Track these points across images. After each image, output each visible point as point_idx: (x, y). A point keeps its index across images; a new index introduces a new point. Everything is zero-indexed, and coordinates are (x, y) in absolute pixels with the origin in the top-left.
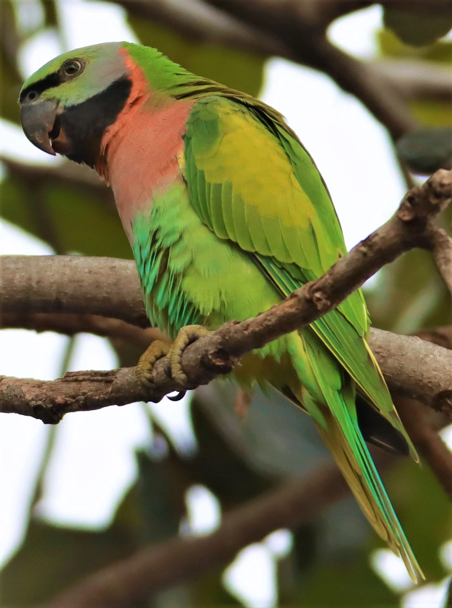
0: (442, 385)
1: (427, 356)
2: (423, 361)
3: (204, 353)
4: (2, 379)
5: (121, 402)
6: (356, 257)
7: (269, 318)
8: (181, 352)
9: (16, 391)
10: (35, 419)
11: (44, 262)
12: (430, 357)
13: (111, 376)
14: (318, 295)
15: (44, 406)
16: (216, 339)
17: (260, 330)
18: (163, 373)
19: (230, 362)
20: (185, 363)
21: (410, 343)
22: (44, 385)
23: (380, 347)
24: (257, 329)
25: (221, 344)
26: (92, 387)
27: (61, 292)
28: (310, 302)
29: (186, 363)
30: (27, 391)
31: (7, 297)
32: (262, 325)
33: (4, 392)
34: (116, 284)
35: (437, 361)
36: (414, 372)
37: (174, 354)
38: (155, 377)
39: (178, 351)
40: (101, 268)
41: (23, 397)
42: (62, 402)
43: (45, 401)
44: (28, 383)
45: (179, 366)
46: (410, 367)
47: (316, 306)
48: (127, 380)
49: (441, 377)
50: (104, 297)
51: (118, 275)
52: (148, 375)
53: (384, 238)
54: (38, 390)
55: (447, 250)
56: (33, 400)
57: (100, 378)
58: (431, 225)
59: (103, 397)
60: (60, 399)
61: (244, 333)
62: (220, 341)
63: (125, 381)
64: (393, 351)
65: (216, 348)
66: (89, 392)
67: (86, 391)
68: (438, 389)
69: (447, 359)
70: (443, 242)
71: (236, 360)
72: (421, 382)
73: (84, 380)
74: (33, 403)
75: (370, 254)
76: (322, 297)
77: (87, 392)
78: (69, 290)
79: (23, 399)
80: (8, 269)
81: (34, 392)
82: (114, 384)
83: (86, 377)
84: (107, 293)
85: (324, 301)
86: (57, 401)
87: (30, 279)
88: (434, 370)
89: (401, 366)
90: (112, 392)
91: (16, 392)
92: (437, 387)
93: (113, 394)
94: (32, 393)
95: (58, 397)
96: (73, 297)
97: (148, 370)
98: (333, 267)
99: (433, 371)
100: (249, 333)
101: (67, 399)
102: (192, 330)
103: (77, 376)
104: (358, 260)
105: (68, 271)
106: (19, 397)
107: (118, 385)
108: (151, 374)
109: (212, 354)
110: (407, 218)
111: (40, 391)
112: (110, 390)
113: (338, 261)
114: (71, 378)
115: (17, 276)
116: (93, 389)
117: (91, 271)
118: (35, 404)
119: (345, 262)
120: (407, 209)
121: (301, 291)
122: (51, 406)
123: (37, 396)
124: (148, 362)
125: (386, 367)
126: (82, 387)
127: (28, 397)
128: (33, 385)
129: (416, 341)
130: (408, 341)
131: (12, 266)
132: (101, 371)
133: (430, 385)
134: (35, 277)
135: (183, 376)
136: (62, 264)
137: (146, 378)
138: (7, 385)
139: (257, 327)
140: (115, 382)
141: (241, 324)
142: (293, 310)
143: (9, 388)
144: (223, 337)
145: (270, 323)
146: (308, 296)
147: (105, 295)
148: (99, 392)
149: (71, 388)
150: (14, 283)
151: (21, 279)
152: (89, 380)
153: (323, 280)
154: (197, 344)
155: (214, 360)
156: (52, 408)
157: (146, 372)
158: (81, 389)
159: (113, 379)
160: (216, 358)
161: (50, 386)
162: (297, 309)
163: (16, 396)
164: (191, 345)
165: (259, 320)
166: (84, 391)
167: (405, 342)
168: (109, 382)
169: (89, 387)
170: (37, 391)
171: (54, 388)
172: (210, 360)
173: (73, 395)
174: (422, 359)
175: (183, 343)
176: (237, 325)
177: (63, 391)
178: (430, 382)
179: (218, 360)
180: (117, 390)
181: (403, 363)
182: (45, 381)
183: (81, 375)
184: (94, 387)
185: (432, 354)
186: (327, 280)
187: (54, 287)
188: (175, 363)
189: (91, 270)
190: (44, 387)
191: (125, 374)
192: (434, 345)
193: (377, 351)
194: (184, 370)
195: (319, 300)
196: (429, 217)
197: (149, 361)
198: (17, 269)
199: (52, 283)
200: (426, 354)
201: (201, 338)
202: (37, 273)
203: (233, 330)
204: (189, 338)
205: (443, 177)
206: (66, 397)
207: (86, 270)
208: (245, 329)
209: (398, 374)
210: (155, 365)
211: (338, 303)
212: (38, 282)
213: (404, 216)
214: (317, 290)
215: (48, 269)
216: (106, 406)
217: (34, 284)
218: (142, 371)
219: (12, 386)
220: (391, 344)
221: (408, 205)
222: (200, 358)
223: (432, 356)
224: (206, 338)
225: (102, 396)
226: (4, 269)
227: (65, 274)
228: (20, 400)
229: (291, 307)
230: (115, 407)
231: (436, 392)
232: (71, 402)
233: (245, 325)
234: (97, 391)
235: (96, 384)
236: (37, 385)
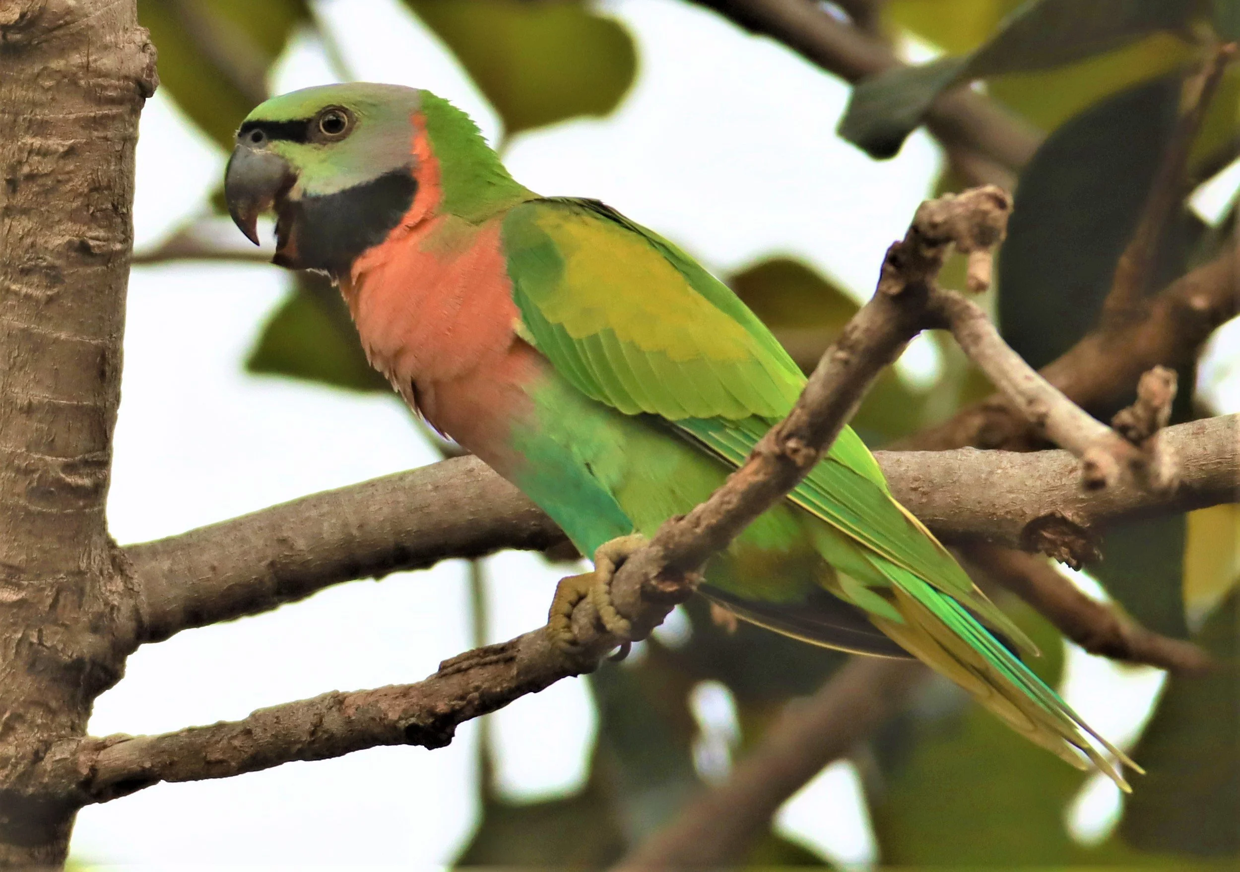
0: (1028, 511)
1: (991, 473)
2: (988, 481)
3: (642, 579)
4: (345, 698)
5: (537, 686)
6: (835, 371)
7: (727, 499)
8: (607, 587)
9: (371, 711)
10: (413, 747)
11: (361, 492)
12: (998, 474)
13: (511, 651)
14: (792, 444)
15: (421, 724)
16: (655, 552)
17: (719, 521)
18: (588, 626)
19: (687, 581)
20: (618, 601)
21: (960, 460)
22: (410, 690)
23: (916, 479)
24: (714, 521)
25: (664, 557)
26: (487, 675)
27: (400, 533)
28: (783, 459)
29: (620, 601)
30: (388, 706)
32: (720, 513)
33: (353, 718)
34: (481, 496)
35: (1010, 476)
36: (979, 503)
37: (597, 592)
38: (578, 636)
39: (603, 587)
40: (451, 478)
41: (384, 719)
42: (447, 709)
43: (419, 716)
44: (386, 695)
45: (611, 609)
46: (971, 498)
47: (794, 462)
48: (537, 650)
49: (1023, 500)
51: (481, 480)
52: (567, 636)
53: (867, 330)
54: (405, 701)
55: (972, 322)
56: (400, 718)
57: (494, 658)
58: (934, 290)
59: (507, 686)
60: (442, 707)
61: (695, 533)
62: (662, 553)
63: (535, 652)
64: (937, 480)
65: (660, 567)
66: (483, 683)
67: (478, 683)
68: (1024, 519)
69: (1025, 468)
70: (961, 311)
71: (695, 574)
72: (995, 516)
73: (470, 667)
74: (403, 724)
75: (855, 360)
76: (800, 446)
77: (480, 684)
78: (412, 525)
79: (386, 722)
80: (308, 519)
81: (399, 705)
82: (519, 661)
83: (473, 661)
84: (472, 513)
85: (804, 450)
86: (438, 710)
87: (346, 525)
88: (1010, 492)
89: (957, 499)
90: (518, 674)
91: (372, 713)
92: (1022, 516)
93: (522, 678)
94: (397, 708)
95: (438, 704)
96: (420, 533)
97: (564, 628)
99: (1008, 494)
100: (702, 531)
101: (453, 703)
102: (613, 548)
103: (459, 663)
104: (837, 374)
105: (402, 497)
106: (378, 719)
107: (526, 661)
108: (571, 631)
109: (656, 577)
110: (895, 290)
111: (409, 702)
112: (515, 672)
113: (809, 384)
114: (450, 670)
115: (326, 526)
116: (489, 677)
117: (438, 487)
118: (407, 725)
120: (892, 276)
121: (765, 444)
122: (431, 720)
123: (405, 711)
124: (562, 615)
125: (934, 508)
126: (470, 679)
127: (393, 716)
128: (394, 696)
130: (957, 457)
131: (314, 513)
133: (1009, 517)
134: (353, 520)
135: (623, 623)
136: (390, 488)
137: (566, 641)
138: (355, 705)
139: (713, 517)
140: (519, 658)
141: (688, 518)
142: (760, 477)
143: (358, 710)
144: (666, 548)
145: (730, 507)
146: (776, 449)
147: (471, 518)
148: (499, 679)
149: (455, 684)
150: (323, 538)
151: (332, 530)
152: (477, 664)
153: (794, 418)
154: (628, 567)
155: (661, 586)
156: (433, 723)
157: (563, 631)
158: (471, 681)
159: (515, 654)
160: (664, 580)
161: (422, 690)
162: (765, 474)
163: (373, 719)
164: (619, 571)
165: (713, 507)
166: (476, 684)
167: (952, 461)
168: (510, 660)
169: (481, 676)
170: (403, 703)
171: (428, 692)
172: (654, 588)
173: (462, 694)
174: (986, 479)
176: (682, 523)
177: (444, 693)
178: (1007, 513)
179: (668, 583)
180: (527, 670)
181: (958, 494)
182: (412, 684)
183: (464, 660)
184: (490, 674)
185: (1000, 468)
186: (799, 417)
187: (388, 527)
188: (604, 606)
189: (436, 484)
190: (412, 694)
191: (531, 642)
192: (998, 452)
193: (913, 486)
194: (621, 613)
195: (795, 451)
196: (927, 278)
198: (323, 515)
199: (382, 522)
200: (990, 470)
202: (354, 513)
203: (677, 532)
204: (613, 562)
205: (934, 213)
206: (451, 701)
207: (430, 487)
208: (694, 525)
209: (955, 514)
210: (573, 616)
211: (826, 449)
212: (361, 527)
213: (889, 288)
214: (789, 437)
215: (370, 503)
216: (516, 698)
217: (355, 532)
218: (555, 631)
219: (363, 707)
220: (932, 470)
221: (891, 269)
222: (639, 588)
223: (999, 471)
224: (639, 554)
225: (505, 685)
226: (302, 522)
227: (398, 502)
228: (382, 724)
229: (756, 473)
230: (531, 695)
231: (1023, 523)
232: (460, 706)
233: (693, 519)
234: (495, 678)
235: (490, 668)
236: (401, 693)
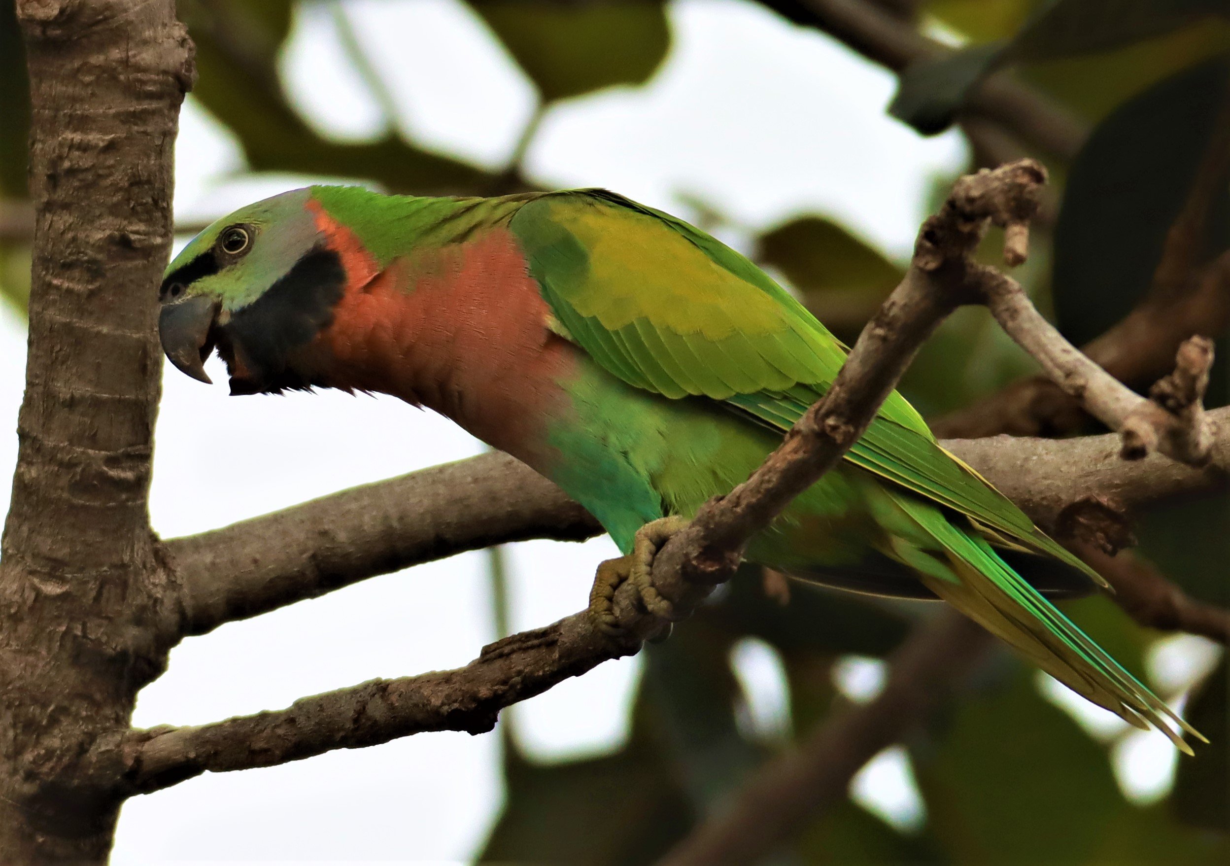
0: (1063, 497)
1: (1026, 459)
2: (1024, 468)
3: (683, 559)
4: (388, 686)
5: (579, 670)
6: (873, 347)
7: (767, 478)
8: (648, 569)
9: (414, 697)
10: (456, 733)
11: (401, 485)
12: (1034, 460)
13: (553, 635)
14: (831, 421)
15: (464, 710)
16: (695, 533)
17: (759, 500)
18: (630, 608)
19: (728, 561)
20: (659, 583)
21: (996, 448)
22: (453, 676)
24: (754, 500)
25: (704, 538)
26: (529, 659)
27: (441, 524)
28: (822, 436)
29: (661, 583)
30: (431, 692)
31: (359, 555)
32: (759, 492)
33: (396, 705)
34: (520, 488)
35: (1045, 463)
37: (639, 574)
38: (620, 618)
39: (644, 568)
40: (491, 469)
41: (427, 705)
42: (488, 694)
43: (462, 701)
44: (428, 681)
45: (652, 591)
47: (834, 440)
48: (578, 633)
49: (1058, 486)
50: (508, 511)
51: (520, 472)
52: (608, 618)
53: (905, 305)
54: (448, 687)
55: (1008, 297)
56: (443, 704)
57: (536, 642)
58: (972, 266)
59: (549, 670)
60: (484, 692)
61: (736, 512)
62: (702, 534)
63: (576, 635)
65: (700, 546)
66: (525, 668)
67: (521, 668)
68: (1060, 505)
69: (1060, 455)
70: (998, 286)
71: (736, 555)
72: (1031, 502)
73: (513, 652)
74: (445, 709)
75: (892, 337)
76: (839, 423)
77: (523, 669)
78: (452, 516)
79: (429, 708)
80: (349, 511)
81: (441, 691)
82: (561, 645)
83: (515, 646)
84: (511, 505)
85: (843, 428)
86: (480, 695)
87: (386, 518)
88: (1045, 478)
90: (561, 657)
91: (416, 699)
92: (1057, 502)
93: (563, 661)
94: (440, 694)
95: (480, 689)
96: (460, 526)
97: (605, 611)
98: (842, 372)
99: (1043, 481)
100: (743, 510)
101: (496, 688)
102: (654, 530)
103: (501, 648)
104: (877, 350)
105: (442, 490)
106: (421, 705)
107: (567, 645)
108: (612, 614)
109: (696, 558)
110: (932, 266)
111: (451, 688)
112: (557, 656)
113: (848, 361)
114: (492, 655)
115: (367, 518)
116: (531, 662)
118: (450, 710)
119: (858, 360)
120: (929, 251)
121: (803, 421)
122: (473, 705)
123: (448, 696)
127: (436, 701)
128: (437, 682)
129: (1004, 442)
130: (992, 445)
131: (354, 506)
132: (535, 630)
133: (1045, 503)
134: (393, 512)
135: (664, 604)
137: (607, 623)
138: (398, 693)
139: (753, 497)
140: (560, 642)
141: (727, 498)
142: (800, 456)
143: (402, 697)
144: (706, 527)
145: (771, 485)
146: (816, 427)
147: (510, 509)
148: (541, 664)
149: (497, 670)
150: (363, 530)
151: (373, 522)
152: (520, 649)
153: (832, 396)
154: (669, 548)
155: (702, 566)
156: (476, 708)
157: (604, 614)
158: (513, 666)
159: (557, 638)
160: (705, 561)
161: (464, 676)
162: (804, 452)
163: (416, 706)
164: (660, 553)
165: (753, 486)
166: (518, 668)
167: (987, 449)
168: (552, 644)
169: (524, 661)
170: (446, 689)
171: (471, 678)
172: (695, 568)
173: (503, 678)
174: (1022, 466)
175: (647, 554)
176: (722, 503)
177: (487, 678)
178: (1043, 499)
179: (708, 563)
180: (567, 653)
182: (453, 670)
183: (507, 645)
184: (531, 659)
185: (1035, 455)
186: (837, 395)
187: (428, 519)
188: (645, 588)
189: (476, 477)
190: (454, 680)
191: (572, 625)
192: (1033, 439)
194: (661, 594)
195: (834, 428)
196: (965, 253)
197: (604, 597)
198: (364, 508)
199: (422, 514)
200: (1025, 457)
201: (671, 537)
202: (394, 506)
203: (717, 512)
204: (654, 544)
205: (969, 188)
206: (493, 686)
207: (469, 479)
208: (734, 505)
210: (614, 599)
212: (401, 519)
213: (926, 263)
214: (828, 415)
215: (411, 495)
216: (558, 682)
217: (395, 524)
218: (597, 615)
219: (406, 693)
221: (928, 244)
222: (680, 569)
223: (1035, 458)
224: (680, 535)
225: (547, 669)
226: (343, 515)
227: (438, 495)
228: (425, 710)
229: (795, 451)
230: (573, 679)
231: (1057, 510)
232: (502, 690)
233: (734, 499)
234: (536, 663)
235: (532, 653)
236: (443, 679)
